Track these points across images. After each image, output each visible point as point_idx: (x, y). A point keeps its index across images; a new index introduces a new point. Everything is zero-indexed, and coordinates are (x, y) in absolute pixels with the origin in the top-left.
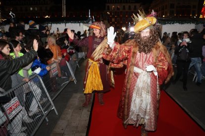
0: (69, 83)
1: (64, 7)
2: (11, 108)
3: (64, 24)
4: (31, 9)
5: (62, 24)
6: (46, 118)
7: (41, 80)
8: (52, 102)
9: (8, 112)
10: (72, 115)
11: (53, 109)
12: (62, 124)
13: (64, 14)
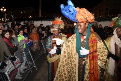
0: (43, 54)
1: (40, 11)
2: (16, 63)
3: (40, 21)
4: (22, 12)
5: (39, 21)
6: (31, 71)
7: (29, 51)
8: (34, 63)
9: (15, 64)
10: (44, 71)
11: (35, 67)
12: (39, 75)
13: (40, 16)
